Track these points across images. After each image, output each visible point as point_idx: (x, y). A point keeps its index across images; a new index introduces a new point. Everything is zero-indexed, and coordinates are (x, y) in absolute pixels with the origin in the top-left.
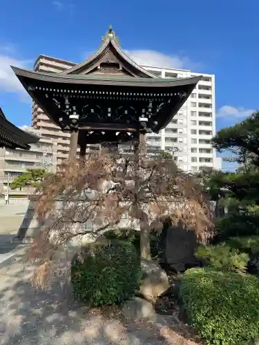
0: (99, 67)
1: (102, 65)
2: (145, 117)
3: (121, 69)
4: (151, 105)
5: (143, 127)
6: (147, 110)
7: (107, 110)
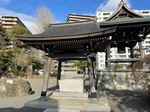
0: (118, 16)
1: (120, 15)
2: (141, 34)
3: (128, 15)
4: (144, 29)
5: (140, 39)
6: (142, 31)
7: (123, 33)
